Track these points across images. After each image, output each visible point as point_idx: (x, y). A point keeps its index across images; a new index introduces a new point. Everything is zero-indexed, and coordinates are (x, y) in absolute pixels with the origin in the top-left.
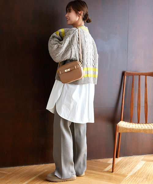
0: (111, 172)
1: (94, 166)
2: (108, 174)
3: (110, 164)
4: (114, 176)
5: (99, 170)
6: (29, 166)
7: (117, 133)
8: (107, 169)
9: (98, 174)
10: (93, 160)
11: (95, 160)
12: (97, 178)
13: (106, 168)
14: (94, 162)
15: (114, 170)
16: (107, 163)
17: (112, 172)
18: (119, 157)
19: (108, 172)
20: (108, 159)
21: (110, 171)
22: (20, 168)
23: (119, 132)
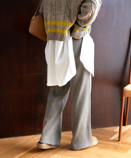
0: (117, 141)
1: (99, 135)
2: (113, 143)
3: (116, 132)
4: (120, 145)
5: (104, 139)
6: (26, 136)
7: (124, 97)
8: (113, 138)
9: (103, 144)
10: (98, 129)
11: (101, 129)
12: (101, 147)
13: (112, 136)
14: (99, 131)
15: (121, 139)
16: (113, 132)
17: (119, 140)
18: (128, 125)
19: (114, 141)
20: (115, 127)
21: (116, 139)
22: (16, 139)
23: (127, 96)
